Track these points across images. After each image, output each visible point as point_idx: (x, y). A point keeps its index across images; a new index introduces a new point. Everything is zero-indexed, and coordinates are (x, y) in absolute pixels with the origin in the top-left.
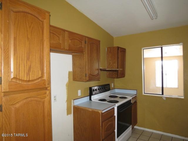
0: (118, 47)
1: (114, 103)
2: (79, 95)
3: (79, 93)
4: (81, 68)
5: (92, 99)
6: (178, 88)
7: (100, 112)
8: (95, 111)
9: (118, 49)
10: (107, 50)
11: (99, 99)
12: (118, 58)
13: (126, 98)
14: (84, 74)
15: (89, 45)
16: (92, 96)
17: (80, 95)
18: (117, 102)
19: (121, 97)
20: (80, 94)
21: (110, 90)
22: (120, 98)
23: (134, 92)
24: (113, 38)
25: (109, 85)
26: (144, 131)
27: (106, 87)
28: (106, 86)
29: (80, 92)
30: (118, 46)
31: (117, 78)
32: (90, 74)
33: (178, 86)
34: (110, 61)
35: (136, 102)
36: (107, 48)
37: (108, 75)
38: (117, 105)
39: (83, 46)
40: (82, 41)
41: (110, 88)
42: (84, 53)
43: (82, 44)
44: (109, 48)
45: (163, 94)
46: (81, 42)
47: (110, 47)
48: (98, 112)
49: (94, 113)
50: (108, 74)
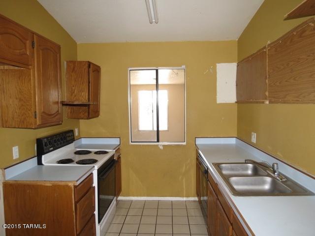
0: (88, 62)
1: (90, 163)
2: (14, 159)
3: (16, 152)
4: (21, 100)
5: (43, 162)
6: (168, 131)
7: (71, 185)
8: (59, 185)
9: (89, 67)
10: (68, 65)
11: (58, 160)
12: (89, 83)
13: (106, 153)
14: (30, 112)
15: (41, 51)
16: (43, 156)
17: (18, 157)
18: (95, 161)
19: (98, 151)
20: (18, 154)
21: (74, 141)
22: (96, 153)
23: (115, 142)
24: (76, 43)
25: (72, 131)
26: (132, 201)
27: (68, 137)
28: (68, 135)
29: (17, 150)
30: (90, 61)
31: (89, 118)
32: (44, 112)
33: (168, 128)
34: (74, 88)
35: (119, 158)
36: (67, 62)
37: (69, 113)
38: (97, 167)
39: (28, 53)
40: (27, 40)
41: (74, 138)
42: (30, 67)
43: (26, 48)
44: (71, 62)
45: (158, 141)
46: (25, 44)
47: (73, 61)
48: (67, 186)
49: (59, 189)
50: (69, 111)
